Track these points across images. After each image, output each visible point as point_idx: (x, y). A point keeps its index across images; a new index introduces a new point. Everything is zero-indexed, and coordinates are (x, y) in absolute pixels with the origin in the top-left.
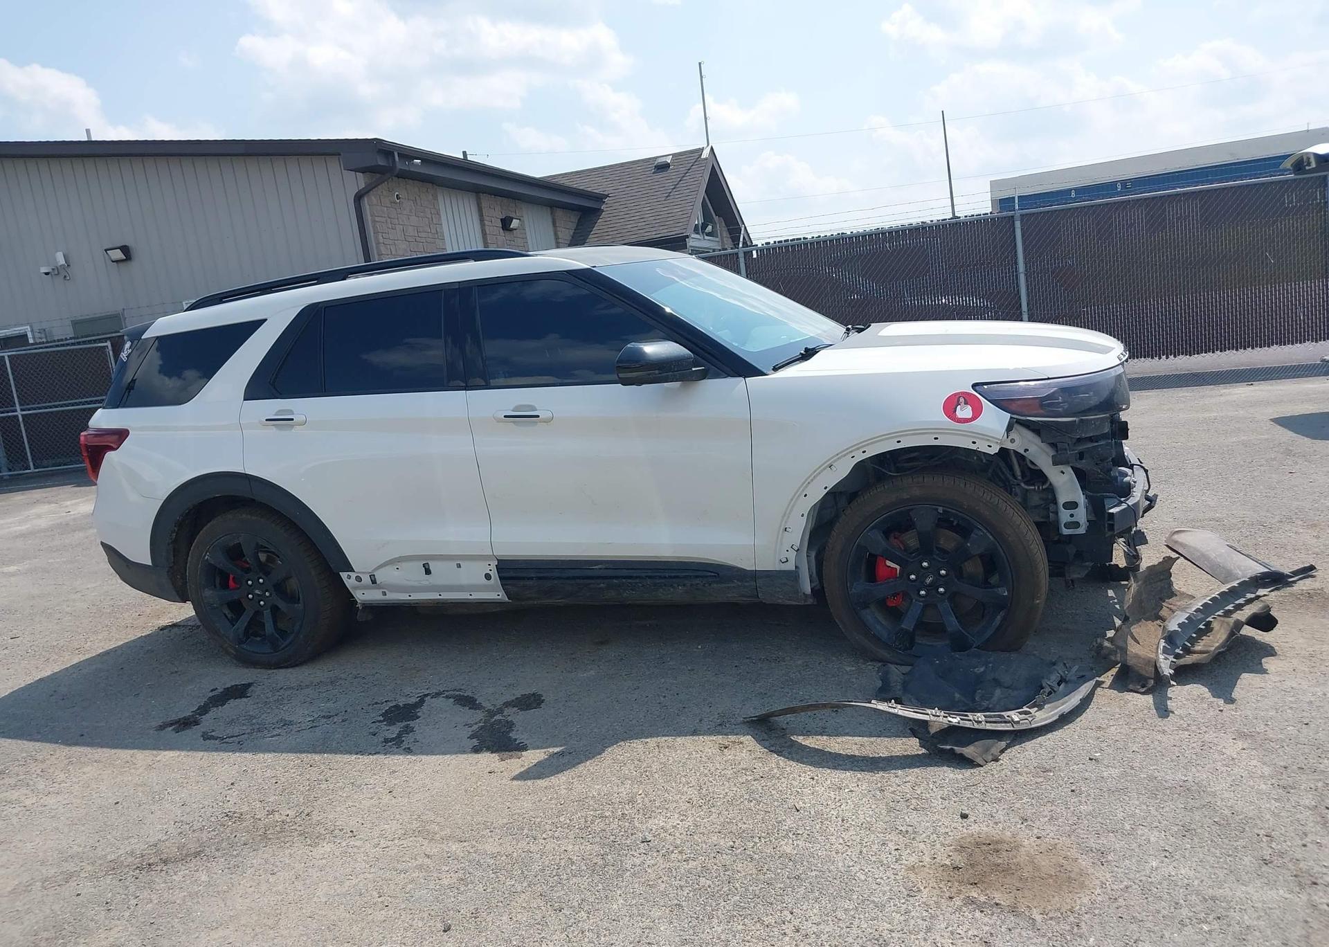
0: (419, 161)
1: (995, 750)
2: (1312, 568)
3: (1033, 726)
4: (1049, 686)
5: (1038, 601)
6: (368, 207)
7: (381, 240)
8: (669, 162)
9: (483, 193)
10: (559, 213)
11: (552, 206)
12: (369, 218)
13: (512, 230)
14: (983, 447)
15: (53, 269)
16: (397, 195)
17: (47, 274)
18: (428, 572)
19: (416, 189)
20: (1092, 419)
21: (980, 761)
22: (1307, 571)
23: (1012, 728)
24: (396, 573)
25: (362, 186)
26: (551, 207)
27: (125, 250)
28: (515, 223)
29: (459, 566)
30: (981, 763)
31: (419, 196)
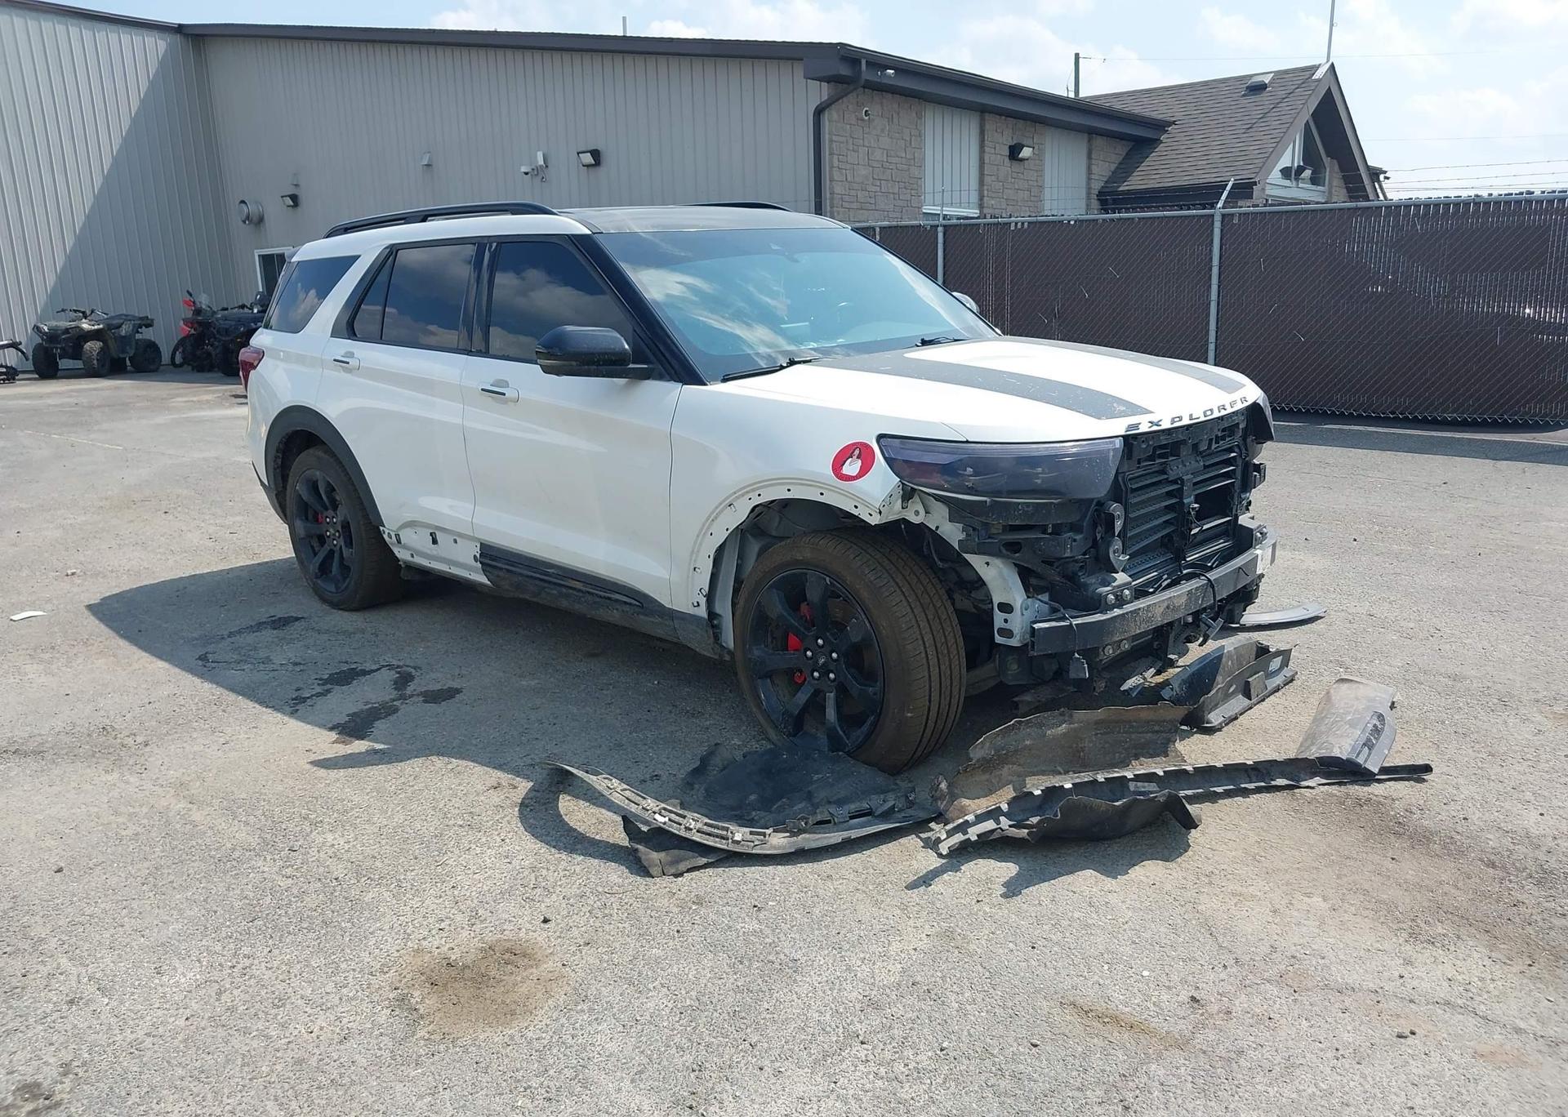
0: (892, 71)
1: (682, 866)
2: (1427, 769)
3: (754, 852)
4: (831, 813)
5: (909, 715)
6: (827, 123)
7: (836, 163)
8: (1267, 82)
9: (990, 113)
10: (1099, 141)
11: (1092, 132)
12: (827, 136)
13: (1022, 160)
14: (863, 514)
15: (533, 169)
16: (866, 111)
17: (526, 174)
18: (435, 542)
19: (895, 106)
20: (1019, 503)
21: (653, 871)
22: (1417, 772)
23: (725, 847)
24: (415, 536)
25: (825, 97)
26: (1089, 134)
27: (596, 154)
28: (1026, 152)
29: (455, 541)
30: (654, 873)
31: (898, 114)
